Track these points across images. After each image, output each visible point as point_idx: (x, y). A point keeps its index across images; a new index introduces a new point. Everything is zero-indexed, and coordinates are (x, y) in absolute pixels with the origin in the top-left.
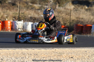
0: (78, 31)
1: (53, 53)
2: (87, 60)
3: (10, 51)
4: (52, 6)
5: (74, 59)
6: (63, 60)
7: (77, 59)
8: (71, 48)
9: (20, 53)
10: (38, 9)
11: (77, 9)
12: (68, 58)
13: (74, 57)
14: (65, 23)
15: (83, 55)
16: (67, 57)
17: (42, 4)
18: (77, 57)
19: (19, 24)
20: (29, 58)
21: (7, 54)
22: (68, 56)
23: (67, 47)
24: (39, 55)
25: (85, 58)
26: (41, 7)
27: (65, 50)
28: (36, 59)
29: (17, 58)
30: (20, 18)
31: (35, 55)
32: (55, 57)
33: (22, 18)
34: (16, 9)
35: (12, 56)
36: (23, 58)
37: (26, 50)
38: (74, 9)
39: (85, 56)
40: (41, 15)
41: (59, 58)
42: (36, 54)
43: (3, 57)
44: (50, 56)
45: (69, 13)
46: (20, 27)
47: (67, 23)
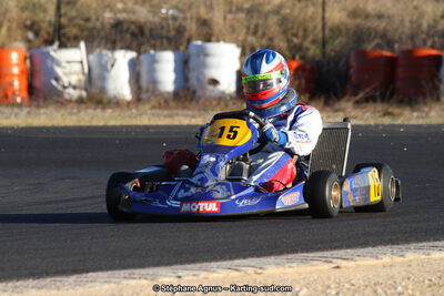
14: (295, 45)
19: (64, 64)
30: (63, 31)
33: (74, 31)
46: (74, 80)
47: (307, 44)
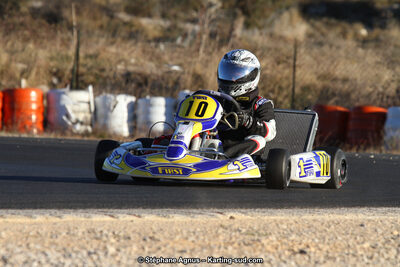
1: (221, 230)
2: (368, 264)
3: (39, 224)
4: (219, 27)
5: (312, 259)
7: (322, 259)
8: (296, 211)
9: (84, 230)
10: (158, 40)
11: (321, 39)
12: (287, 253)
13: (313, 249)
15: (351, 242)
16: (280, 249)
17: (175, 16)
18: (325, 249)
20: (119, 254)
21: (27, 238)
22: (284, 247)
23: (282, 207)
24: (163, 241)
25: (360, 253)
26: (169, 30)
27: (272, 218)
29: (70, 256)
30: (80, 79)
31: (144, 240)
32: (230, 248)
33: (91, 78)
34: (65, 36)
35: (46, 245)
36: (95, 253)
37: (108, 218)
38: (313, 40)
39: (358, 247)
40: (170, 63)
41: (247, 253)
42: (151, 235)
43: (7, 250)
44: (209, 244)
45: (288, 58)
46: (81, 117)
47: (281, 99)
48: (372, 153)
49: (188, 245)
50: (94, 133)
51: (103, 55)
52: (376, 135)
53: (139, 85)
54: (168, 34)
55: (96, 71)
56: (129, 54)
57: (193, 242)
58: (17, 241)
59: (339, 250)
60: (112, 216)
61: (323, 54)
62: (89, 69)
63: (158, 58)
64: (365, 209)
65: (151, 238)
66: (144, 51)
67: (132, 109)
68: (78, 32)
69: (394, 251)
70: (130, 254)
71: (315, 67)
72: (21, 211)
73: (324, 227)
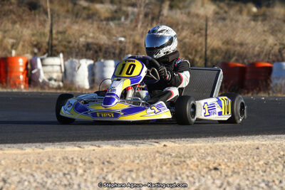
0: (232, 82)
1: (157, 155)
2: (263, 176)
3: (30, 154)
4: (150, 9)
5: (223, 173)
6: (191, 179)
7: (230, 174)
8: (210, 139)
9: (58, 158)
10: (108, 19)
11: (225, 15)
12: (205, 170)
15: (250, 160)
16: (200, 167)
17: (120, 2)
18: (232, 166)
20: (86, 174)
21: (20, 164)
22: (203, 166)
23: (200, 137)
24: (116, 163)
26: (116, 12)
27: (193, 145)
28: (106, 176)
29: (51, 176)
30: (54, 48)
31: (103, 163)
32: (164, 168)
33: (61, 48)
34: (42, 18)
35: (34, 169)
36: (68, 174)
37: (77, 149)
38: (219, 16)
40: (118, 36)
41: (176, 170)
42: (108, 160)
43: (6, 173)
44: (149, 166)
45: (200, 29)
46: (55, 76)
47: (197, 59)
48: (263, 96)
49: (134, 167)
50: (65, 87)
51: (70, 32)
52: (264, 83)
53: (96, 52)
54: (115, 15)
55: (65, 43)
56: (88, 30)
57: (138, 164)
58: (13, 167)
59: (242, 167)
60: (80, 147)
61: (226, 26)
62: (60, 42)
63: (109, 32)
64: (259, 136)
65: (108, 162)
66: (98, 28)
67: (91, 69)
68: (52, 15)
69: (281, 166)
70: (93, 174)
71: (221, 35)
72: (15, 145)
73: (231, 151)
